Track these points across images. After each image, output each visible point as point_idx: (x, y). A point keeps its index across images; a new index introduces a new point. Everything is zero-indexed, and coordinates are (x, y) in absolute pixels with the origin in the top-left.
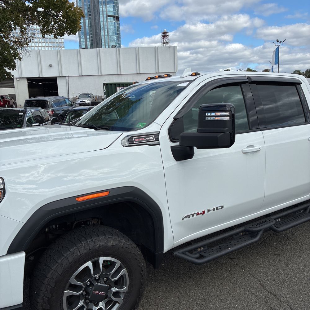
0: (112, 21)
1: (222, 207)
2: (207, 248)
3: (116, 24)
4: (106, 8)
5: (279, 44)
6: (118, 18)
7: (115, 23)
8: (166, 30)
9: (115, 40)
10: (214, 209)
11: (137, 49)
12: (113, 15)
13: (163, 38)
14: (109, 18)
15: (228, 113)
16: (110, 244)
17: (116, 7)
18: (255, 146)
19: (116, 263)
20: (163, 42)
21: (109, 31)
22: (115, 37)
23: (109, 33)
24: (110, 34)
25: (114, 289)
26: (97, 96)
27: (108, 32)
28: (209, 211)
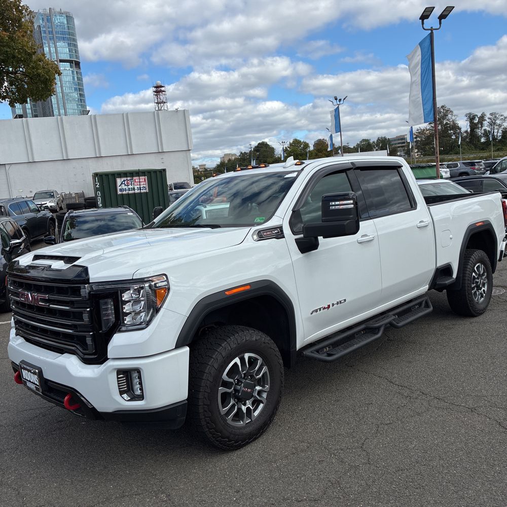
0: (68, 69)
1: (345, 300)
2: (331, 348)
3: (75, 73)
4: (56, 47)
5: (338, 103)
6: (77, 64)
7: (73, 72)
8: (159, 83)
9: (75, 100)
10: (338, 303)
11: (125, 115)
12: (69, 59)
13: (157, 95)
14: (61, 63)
15: (352, 201)
16: (254, 339)
17: (73, 45)
18: (368, 235)
19: (258, 359)
20: (156, 102)
21: (64, 85)
22: (76, 95)
23: (64, 88)
24: (66, 90)
25: (258, 388)
26: (63, 194)
27: (62, 87)
28: (333, 305)
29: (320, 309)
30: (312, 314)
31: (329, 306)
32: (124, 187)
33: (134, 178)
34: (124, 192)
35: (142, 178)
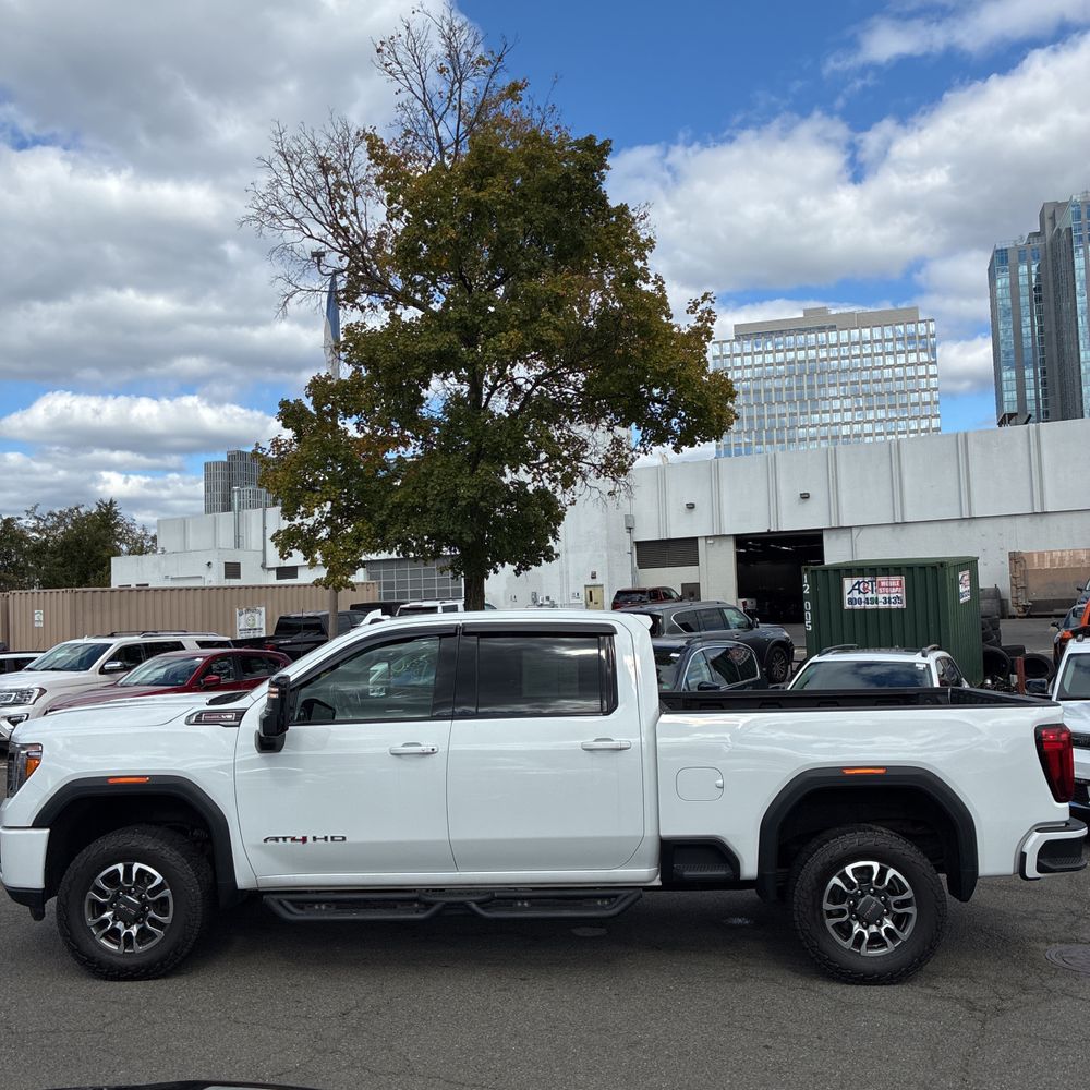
1: (344, 838)
2: (334, 908)
10: (326, 839)
18: (424, 744)
19: (156, 877)
25: (152, 914)
28: (315, 839)
29: (285, 839)
30: (265, 841)
31: (304, 840)
32: (856, 595)
33: (879, 579)
34: (857, 606)
35: (895, 580)
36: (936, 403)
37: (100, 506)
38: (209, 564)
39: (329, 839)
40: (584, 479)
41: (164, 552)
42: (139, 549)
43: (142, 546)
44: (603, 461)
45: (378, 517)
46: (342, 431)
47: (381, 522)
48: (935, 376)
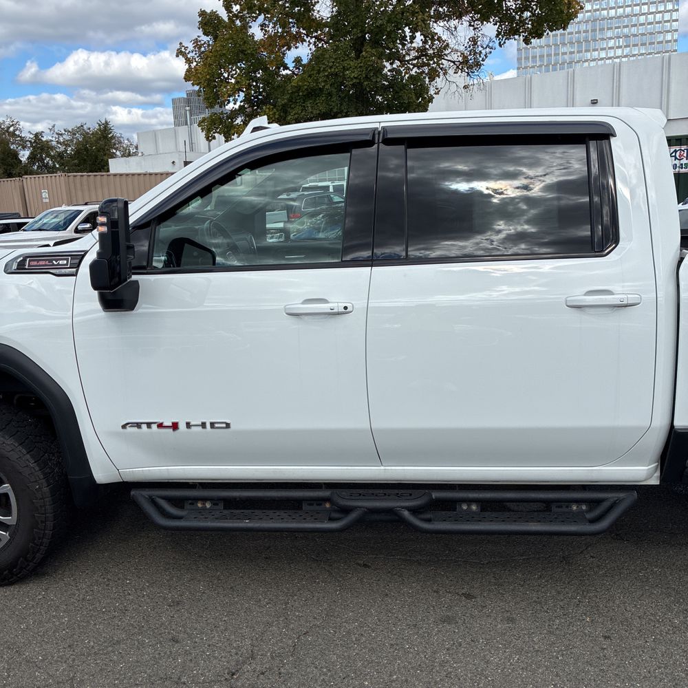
1: (228, 425)
2: (222, 506)
10: (203, 425)
18: (333, 300)
28: (188, 425)
29: (149, 425)
30: (124, 427)
31: (175, 426)
36: (676, 41)
37: (100, 125)
38: (173, 162)
39: (208, 425)
40: (445, 74)
41: (143, 155)
42: (127, 154)
43: (130, 152)
44: (460, 59)
45: (281, 102)
46: (250, 36)
47: (284, 106)
48: (677, 20)
